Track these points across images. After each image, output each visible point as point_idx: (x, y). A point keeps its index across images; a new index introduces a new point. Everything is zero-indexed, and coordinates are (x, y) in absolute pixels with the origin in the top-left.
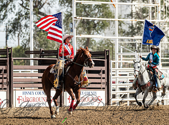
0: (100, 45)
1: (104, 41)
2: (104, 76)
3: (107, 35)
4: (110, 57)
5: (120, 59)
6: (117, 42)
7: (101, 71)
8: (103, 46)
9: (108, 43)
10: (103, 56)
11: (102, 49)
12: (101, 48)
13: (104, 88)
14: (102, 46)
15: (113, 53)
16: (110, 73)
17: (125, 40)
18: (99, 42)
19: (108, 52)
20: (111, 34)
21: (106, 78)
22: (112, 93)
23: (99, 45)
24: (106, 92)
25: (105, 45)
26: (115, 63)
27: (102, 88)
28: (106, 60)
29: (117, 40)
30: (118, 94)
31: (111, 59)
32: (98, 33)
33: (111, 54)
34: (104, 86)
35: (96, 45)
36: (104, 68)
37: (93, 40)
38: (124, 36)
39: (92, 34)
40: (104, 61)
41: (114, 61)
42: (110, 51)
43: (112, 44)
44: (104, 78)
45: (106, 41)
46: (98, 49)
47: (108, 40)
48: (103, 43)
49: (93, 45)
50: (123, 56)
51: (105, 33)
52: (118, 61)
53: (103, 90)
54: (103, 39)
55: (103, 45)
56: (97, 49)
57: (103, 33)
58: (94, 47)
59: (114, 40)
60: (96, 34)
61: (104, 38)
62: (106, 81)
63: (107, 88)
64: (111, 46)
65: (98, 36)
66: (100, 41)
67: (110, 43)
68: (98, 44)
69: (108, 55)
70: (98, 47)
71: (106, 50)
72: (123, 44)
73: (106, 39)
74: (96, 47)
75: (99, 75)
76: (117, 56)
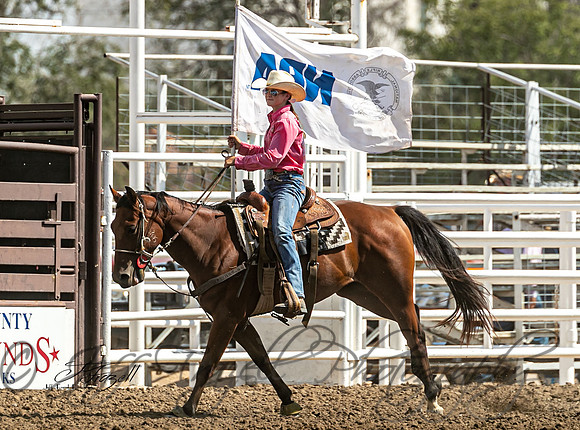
0: (54, 72)
1: (73, 48)
3: (87, 19)
4: (103, 133)
5: (155, 141)
6: (142, 56)
8: (69, 73)
9: (94, 59)
10: (67, 130)
11: (61, 94)
12: (55, 84)
14: (61, 76)
15: (118, 111)
17: (184, 46)
18: (44, 55)
19: (91, 104)
20: (111, 13)
21: (81, 243)
23: (45, 72)
25: (80, 68)
26: (126, 165)
28: (78, 151)
29: (142, 42)
31: (107, 145)
33: (107, 118)
34: (69, 283)
35: (33, 73)
36: (71, 191)
37: (16, 46)
38: (175, 24)
40: (72, 155)
41: (122, 156)
42: (106, 103)
43: (116, 68)
45: (85, 49)
46: (42, 93)
47: (92, 42)
48: (70, 60)
49: (16, 70)
50: (173, 130)
51: (78, 10)
52: (142, 154)
54: (68, 39)
55: (69, 70)
56: (36, 89)
58: (22, 83)
59: (122, 45)
61: (75, 36)
64: (107, 77)
65: (43, 23)
66: (50, 49)
67: (102, 63)
68: (44, 64)
70: (41, 81)
71: (83, 96)
72: (170, 66)
73: (81, 40)
74: (33, 81)
75: (44, 225)
76: (141, 128)
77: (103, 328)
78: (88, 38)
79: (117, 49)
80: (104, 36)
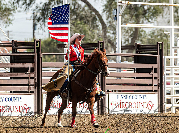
0: (152, 37)
1: (156, 31)
2: (157, 75)
3: (160, 24)
4: (164, 52)
5: (176, 54)
6: (173, 33)
7: (152, 69)
9: (161, 34)
10: (155, 51)
11: (153, 42)
12: (152, 40)
13: (156, 91)
14: (153, 38)
15: (167, 47)
16: (164, 72)
18: (149, 33)
19: (161, 45)
20: (165, 22)
21: (159, 78)
22: (166, 97)
23: (150, 37)
24: (158, 96)
25: (158, 36)
26: (170, 59)
27: (153, 91)
28: (158, 56)
29: (173, 30)
30: (174, 98)
31: (165, 55)
32: (149, 22)
33: (165, 48)
34: (156, 88)
35: (147, 37)
36: (156, 66)
37: (142, 31)
39: (141, 22)
40: (157, 57)
41: (169, 57)
42: (164, 45)
43: (166, 36)
44: (156, 78)
45: (159, 31)
46: (149, 42)
47: (161, 30)
48: (156, 34)
49: (142, 37)
51: (157, 22)
52: (173, 57)
53: (155, 93)
54: (155, 29)
55: (155, 37)
56: (147, 41)
57: (156, 22)
58: (144, 40)
59: (168, 30)
60: (147, 23)
61: (157, 28)
62: (159, 82)
63: (159, 91)
64: (165, 38)
65: (149, 25)
66: (151, 31)
67: (163, 35)
68: (149, 35)
69: (161, 49)
70: (148, 39)
71: (159, 43)
73: (158, 29)
74: (147, 39)
75: (150, 74)
76: (173, 50)
77: (164, 99)
78: (160, 29)
79: (167, 31)
80: (164, 28)
